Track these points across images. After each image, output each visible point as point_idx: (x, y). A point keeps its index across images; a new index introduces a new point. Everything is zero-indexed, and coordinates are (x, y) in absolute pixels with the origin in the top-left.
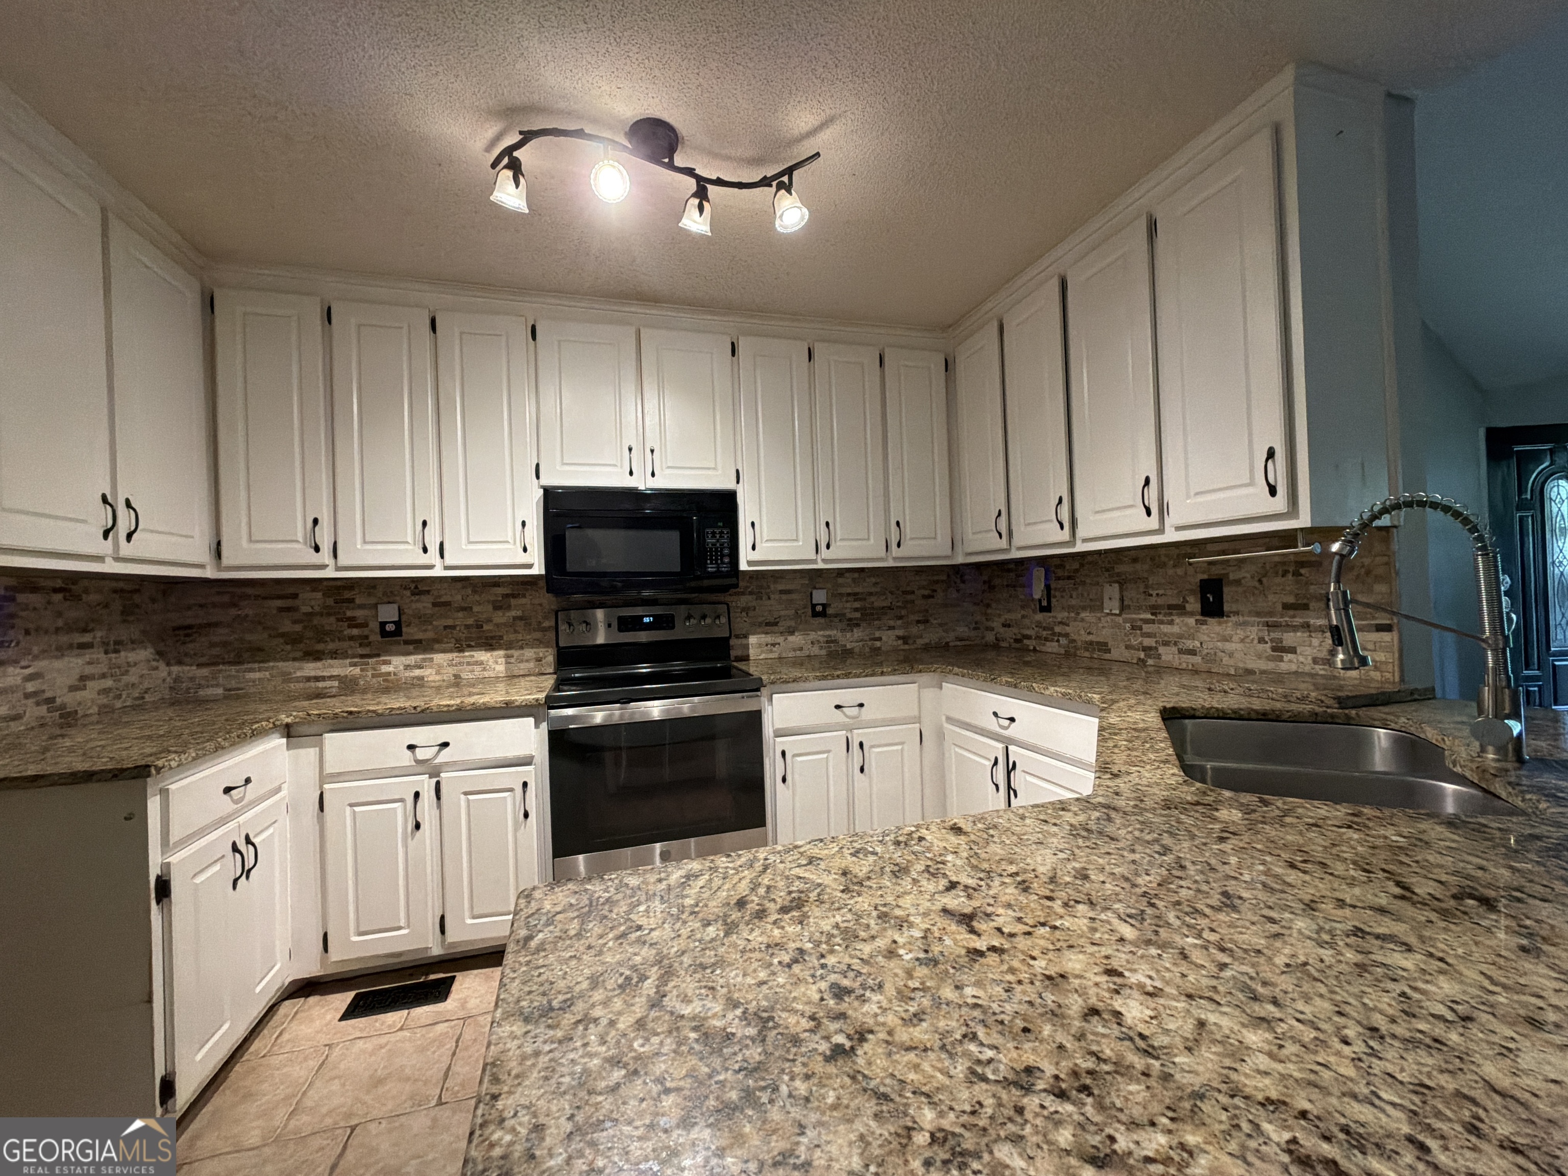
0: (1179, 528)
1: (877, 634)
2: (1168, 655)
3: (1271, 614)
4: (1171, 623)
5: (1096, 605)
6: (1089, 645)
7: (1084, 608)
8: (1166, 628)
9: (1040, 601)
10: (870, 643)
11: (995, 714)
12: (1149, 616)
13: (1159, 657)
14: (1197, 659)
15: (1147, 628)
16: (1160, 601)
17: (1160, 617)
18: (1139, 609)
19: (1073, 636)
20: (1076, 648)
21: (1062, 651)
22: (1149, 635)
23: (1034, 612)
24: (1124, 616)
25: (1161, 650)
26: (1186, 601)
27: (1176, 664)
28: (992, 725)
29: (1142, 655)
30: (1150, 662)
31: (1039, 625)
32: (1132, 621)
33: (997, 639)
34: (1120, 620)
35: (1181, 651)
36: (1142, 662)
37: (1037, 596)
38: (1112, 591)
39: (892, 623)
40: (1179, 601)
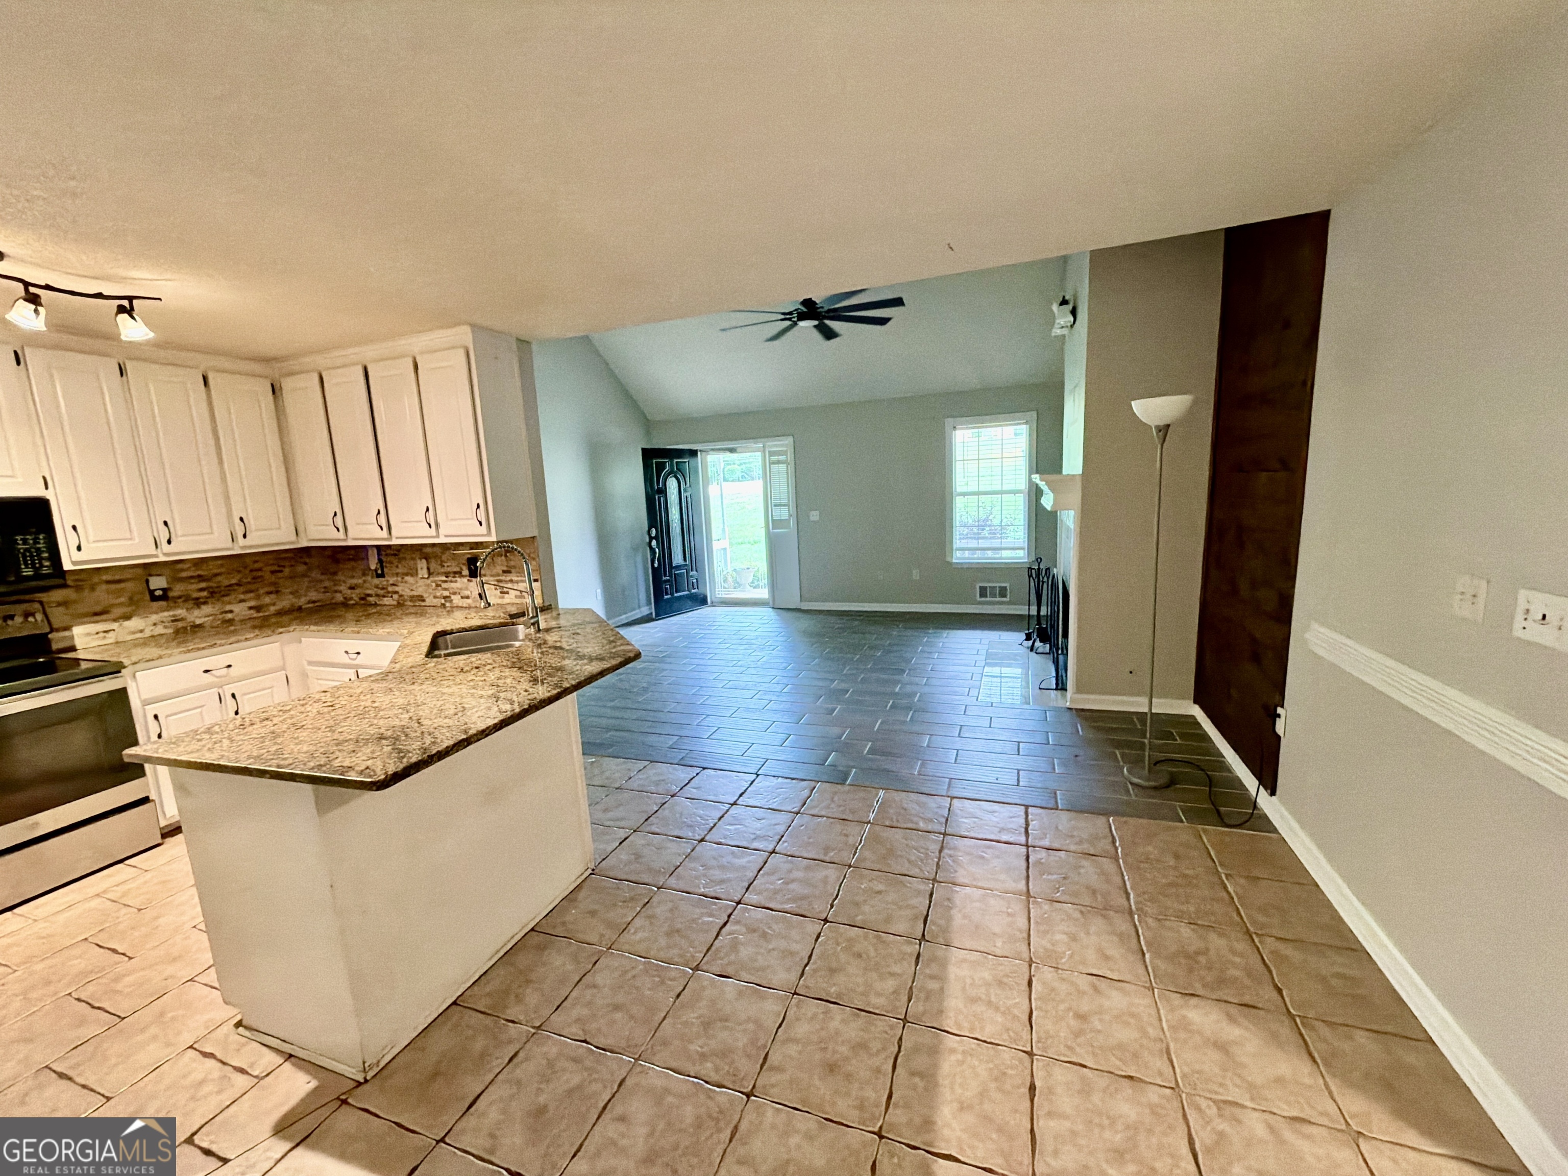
0: (446, 536)
1: (228, 608)
2: (456, 600)
3: (498, 575)
4: (456, 582)
5: (413, 573)
6: (413, 598)
7: (407, 574)
8: (453, 585)
9: (376, 570)
10: (220, 617)
11: (347, 652)
12: (444, 578)
13: (451, 601)
14: (469, 601)
15: (444, 585)
16: (449, 569)
17: (450, 579)
18: (438, 574)
19: (401, 593)
20: (405, 601)
21: (395, 603)
22: (445, 589)
23: (372, 577)
24: (431, 579)
25: (453, 597)
26: (462, 569)
27: (460, 605)
28: (345, 659)
29: (443, 601)
30: (448, 604)
31: (377, 587)
32: (435, 582)
33: (345, 598)
34: (429, 581)
35: (462, 597)
36: (443, 605)
37: (373, 567)
38: (422, 564)
39: (242, 597)
40: (457, 569)
